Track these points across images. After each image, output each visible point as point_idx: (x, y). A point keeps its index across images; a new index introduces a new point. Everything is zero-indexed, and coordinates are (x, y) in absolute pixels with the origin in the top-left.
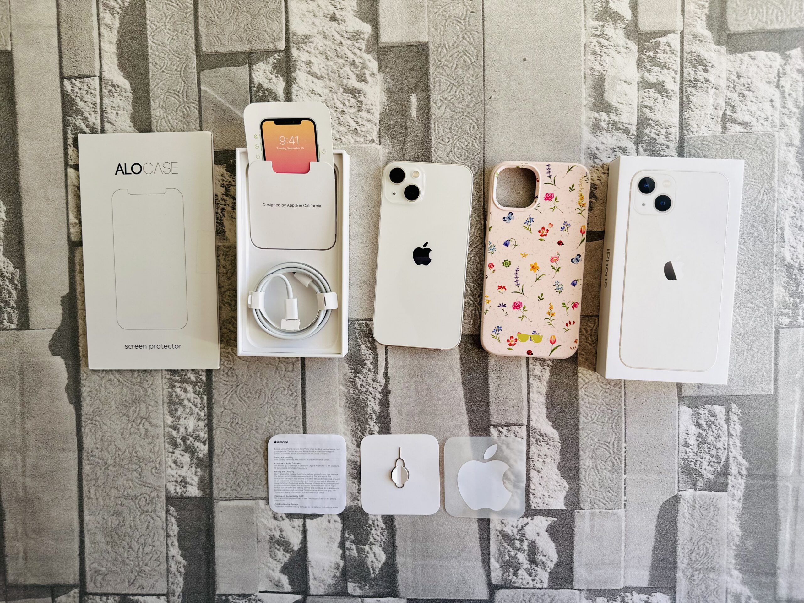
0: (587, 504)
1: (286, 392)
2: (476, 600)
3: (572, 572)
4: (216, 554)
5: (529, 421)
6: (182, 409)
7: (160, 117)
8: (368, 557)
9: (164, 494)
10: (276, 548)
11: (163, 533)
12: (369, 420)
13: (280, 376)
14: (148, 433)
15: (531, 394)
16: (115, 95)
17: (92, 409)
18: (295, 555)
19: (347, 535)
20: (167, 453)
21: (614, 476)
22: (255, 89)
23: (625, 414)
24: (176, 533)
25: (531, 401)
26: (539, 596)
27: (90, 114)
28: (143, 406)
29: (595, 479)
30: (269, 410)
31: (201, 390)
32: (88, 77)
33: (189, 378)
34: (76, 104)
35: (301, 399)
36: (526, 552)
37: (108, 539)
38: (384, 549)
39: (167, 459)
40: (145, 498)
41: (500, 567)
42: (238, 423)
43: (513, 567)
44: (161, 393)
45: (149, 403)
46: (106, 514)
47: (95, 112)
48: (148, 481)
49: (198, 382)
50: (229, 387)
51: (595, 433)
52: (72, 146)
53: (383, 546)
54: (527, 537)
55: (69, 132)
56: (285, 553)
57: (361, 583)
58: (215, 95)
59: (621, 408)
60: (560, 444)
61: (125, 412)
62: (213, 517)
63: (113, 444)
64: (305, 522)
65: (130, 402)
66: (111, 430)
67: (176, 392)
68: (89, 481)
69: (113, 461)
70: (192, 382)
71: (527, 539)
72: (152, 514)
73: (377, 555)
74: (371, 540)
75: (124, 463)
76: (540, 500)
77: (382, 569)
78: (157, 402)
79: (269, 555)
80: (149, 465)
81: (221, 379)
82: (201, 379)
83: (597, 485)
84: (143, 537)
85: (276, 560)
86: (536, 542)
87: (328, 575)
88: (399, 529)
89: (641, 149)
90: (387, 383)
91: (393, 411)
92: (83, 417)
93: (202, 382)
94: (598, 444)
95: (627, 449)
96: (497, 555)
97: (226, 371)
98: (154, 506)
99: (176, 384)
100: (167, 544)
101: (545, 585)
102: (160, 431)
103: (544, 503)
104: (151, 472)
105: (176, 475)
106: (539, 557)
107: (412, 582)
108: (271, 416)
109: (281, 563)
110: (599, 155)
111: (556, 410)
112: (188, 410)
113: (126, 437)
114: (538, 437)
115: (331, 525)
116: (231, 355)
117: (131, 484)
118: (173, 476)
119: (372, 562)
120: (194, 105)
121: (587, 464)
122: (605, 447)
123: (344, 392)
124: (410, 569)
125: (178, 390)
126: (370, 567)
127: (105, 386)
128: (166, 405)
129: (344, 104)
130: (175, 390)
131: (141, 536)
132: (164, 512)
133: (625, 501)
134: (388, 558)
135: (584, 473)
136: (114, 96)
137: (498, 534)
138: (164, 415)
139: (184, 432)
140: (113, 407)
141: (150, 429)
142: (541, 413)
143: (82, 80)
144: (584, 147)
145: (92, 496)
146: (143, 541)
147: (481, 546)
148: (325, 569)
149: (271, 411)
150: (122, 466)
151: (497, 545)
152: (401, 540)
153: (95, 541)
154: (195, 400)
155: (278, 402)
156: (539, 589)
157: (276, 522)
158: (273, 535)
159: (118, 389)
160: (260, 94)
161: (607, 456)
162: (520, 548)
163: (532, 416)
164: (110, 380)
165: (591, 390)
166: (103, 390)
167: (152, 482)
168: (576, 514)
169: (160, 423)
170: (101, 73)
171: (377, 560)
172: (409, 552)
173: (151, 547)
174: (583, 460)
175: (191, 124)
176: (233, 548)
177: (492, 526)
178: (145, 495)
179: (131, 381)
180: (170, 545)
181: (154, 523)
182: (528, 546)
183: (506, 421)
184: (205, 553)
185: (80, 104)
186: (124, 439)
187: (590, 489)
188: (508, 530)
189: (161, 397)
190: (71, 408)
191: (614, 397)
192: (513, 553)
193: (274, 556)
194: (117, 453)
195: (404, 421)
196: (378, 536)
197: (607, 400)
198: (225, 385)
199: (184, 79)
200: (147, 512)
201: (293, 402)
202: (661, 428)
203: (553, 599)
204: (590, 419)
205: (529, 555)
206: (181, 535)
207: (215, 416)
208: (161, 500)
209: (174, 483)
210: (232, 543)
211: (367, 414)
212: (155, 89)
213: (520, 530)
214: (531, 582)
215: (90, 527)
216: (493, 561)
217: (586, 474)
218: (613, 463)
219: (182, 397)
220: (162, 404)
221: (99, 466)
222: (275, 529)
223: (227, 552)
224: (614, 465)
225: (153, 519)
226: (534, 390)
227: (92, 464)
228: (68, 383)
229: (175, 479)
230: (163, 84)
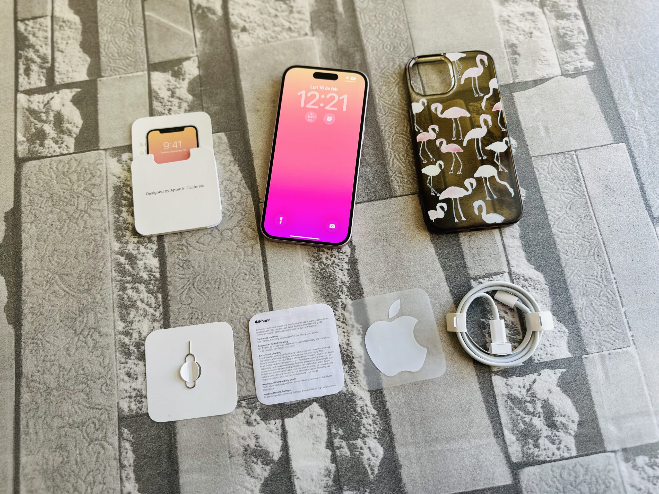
0: (593, 347)
1: (248, 277)
2: (499, 487)
3: (599, 431)
4: (181, 481)
5: (509, 268)
6: (135, 312)
7: (107, 41)
8: (361, 454)
9: (116, 414)
10: (253, 462)
11: (115, 464)
12: (340, 294)
13: (240, 261)
14: (97, 345)
15: (505, 239)
16: (66, 28)
17: (34, 327)
18: (276, 466)
19: (334, 431)
20: (119, 364)
21: (612, 311)
22: (195, 8)
23: (604, 244)
24: (132, 461)
25: (507, 247)
26: (571, 468)
27: (41, 46)
28: (91, 314)
29: (594, 318)
30: (231, 298)
31: (155, 288)
32: (40, 17)
33: (142, 277)
34: (28, 40)
35: (264, 282)
36: (542, 415)
37: (49, 483)
38: (381, 441)
39: (119, 371)
40: (93, 422)
41: (518, 439)
42: (197, 318)
43: (532, 437)
44: (111, 298)
45: (97, 310)
46: (47, 451)
47: (46, 44)
48: (97, 402)
49: (151, 280)
50: (185, 281)
51: (579, 268)
52: (23, 75)
53: (378, 437)
54: (538, 396)
55: (21, 64)
56: (263, 466)
57: (359, 490)
58: (158, 18)
59: (598, 239)
60: (547, 287)
61: (70, 324)
62: (175, 434)
63: (56, 363)
64: (283, 422)
65: (77, 312)
66: (55, 348)
67: (127, 294)
68: (27, 412)
69: (56, 384)
70: (144, 281)
71: (539, 400)
72: (102, 442)
73: (372, 450)
74: (363, 431)
75: (68, 385)
76: (541, 351)
77: (381, 466)
78: (106, 308)
79: (245, 471)
80: (98, 382)
81: (176, 273)
82: (154, 276)
83: (598, 324)
84: (91, 473)
85: (254, 477)
86: (550, 401)
87: (318, 486)
88: (393, 412)
89: (547, 11)
90: (353, 253)
91: (364, 281)
92: (23, 338)
93: (156, 279)
94: (585, 280)
95: (617, 280)
96: (510, 425)
97: (181, 264)
98: (104, 431)
99: (127, 285)
100: (121, 478)
101: (574, 453)
102: (111, 340)
103: (547, 354)
104: (101, 390)
105: (129, 390)
106: (558, 419)
107: (420, 477)
108: (234, 305)
109: (261, 480)
110: (511, 20)
111: (534, 251)
112: (141, 312)
113: (72, 353)
114: (523, 282)
115: (314, 421)
116: (186, 247)
117: (77, 409)
118: (126, 391)
119: (368, 459)
120: (139, 28)
121: (581, 303)
122: (593, 281)
123: (309, 268)
124: (414, 461)
125: (130, 292)
126: (367, 466)
127: (49, 299)
128: (116, 310)
129: (277, 10)
130: (126, 292)
131: (89, 473)
132: (117, 438)
133: (632, 336)
134: (386, 451)
135: (580, 313)
136: (64, 30)
137: (506, 399)
138: (114, 321)
139: (137, 337)
140: (58, 321)
141: (99, 339)
142: (520, 257)
143: (35, 20)
144: (496, 16)
145: (31, 431)
146: (92, 479)
147: (490, 416)
148: (314, 478)
149: (233, 300)
150: (67, 389)
151: (508, 412)
152: (397, 426)
153: (33, 489)
154: (149, 299)
155: (239, 289)
156: (568, 459)
157: (250, 428)
158: (248, 445)
159: (63, 301)
160: (200, 11)
161: (599, 291)
162: (534, 412)
163: (512, 262)
164: (54, 292)
165: (563, 226)
166: (46, 303)
167: (102, 402)
168: (584, 360)
169: (110, 330)
170: (53, 13)
171: (373, 456)
172: (410, 438)
173: (101, 486)
174: (575, 299)
175: (137, 43)
176: (201, 471)
177: (496, 391)
178: (94, 420)
179: (77, 290)
180: (124, 479)
181: (105, 453)
182: (542, 407)
183: (486, 271)
184: (168, 481)
185: (32, 39)
186: (70, 355)
187: (591, 329)
188: (516, 392)
189: (111, 301)
190: (10, 329)
191: (588, 229)
192: (527, 419)
193: (250, 472)
194: (61, 373)
195: (377, 289)
196: (370, 425)
197: (582, 233)
198: (181, 278)
199: (130, 8)
200: (95, 441)
201: (256, 286)
202: (645, 252)
203: (587, 468)
204: (571, 255)
205: (546, 418)
206: (138, 463)
207: (171, 314)
208: (113, 422)
209: (128, 399)
210: (199, 463)
211: (336, 287)
212: (103, 19)
213: (528, 390)
214: (557, 452)
215: (27, 471)
216: (507, 433)
217: (582, 314)
218: (607, 297)
219: (135, 299)
220: (112, 310)
221: (40, 393)
222: (249, 437)
223: (194, 476)
224: (609, 299)
225: (104, 448)
226: (507, 235)
227: (32, 391)
228: (8, 302)
229: (128, 394)
230: (110, 15)
